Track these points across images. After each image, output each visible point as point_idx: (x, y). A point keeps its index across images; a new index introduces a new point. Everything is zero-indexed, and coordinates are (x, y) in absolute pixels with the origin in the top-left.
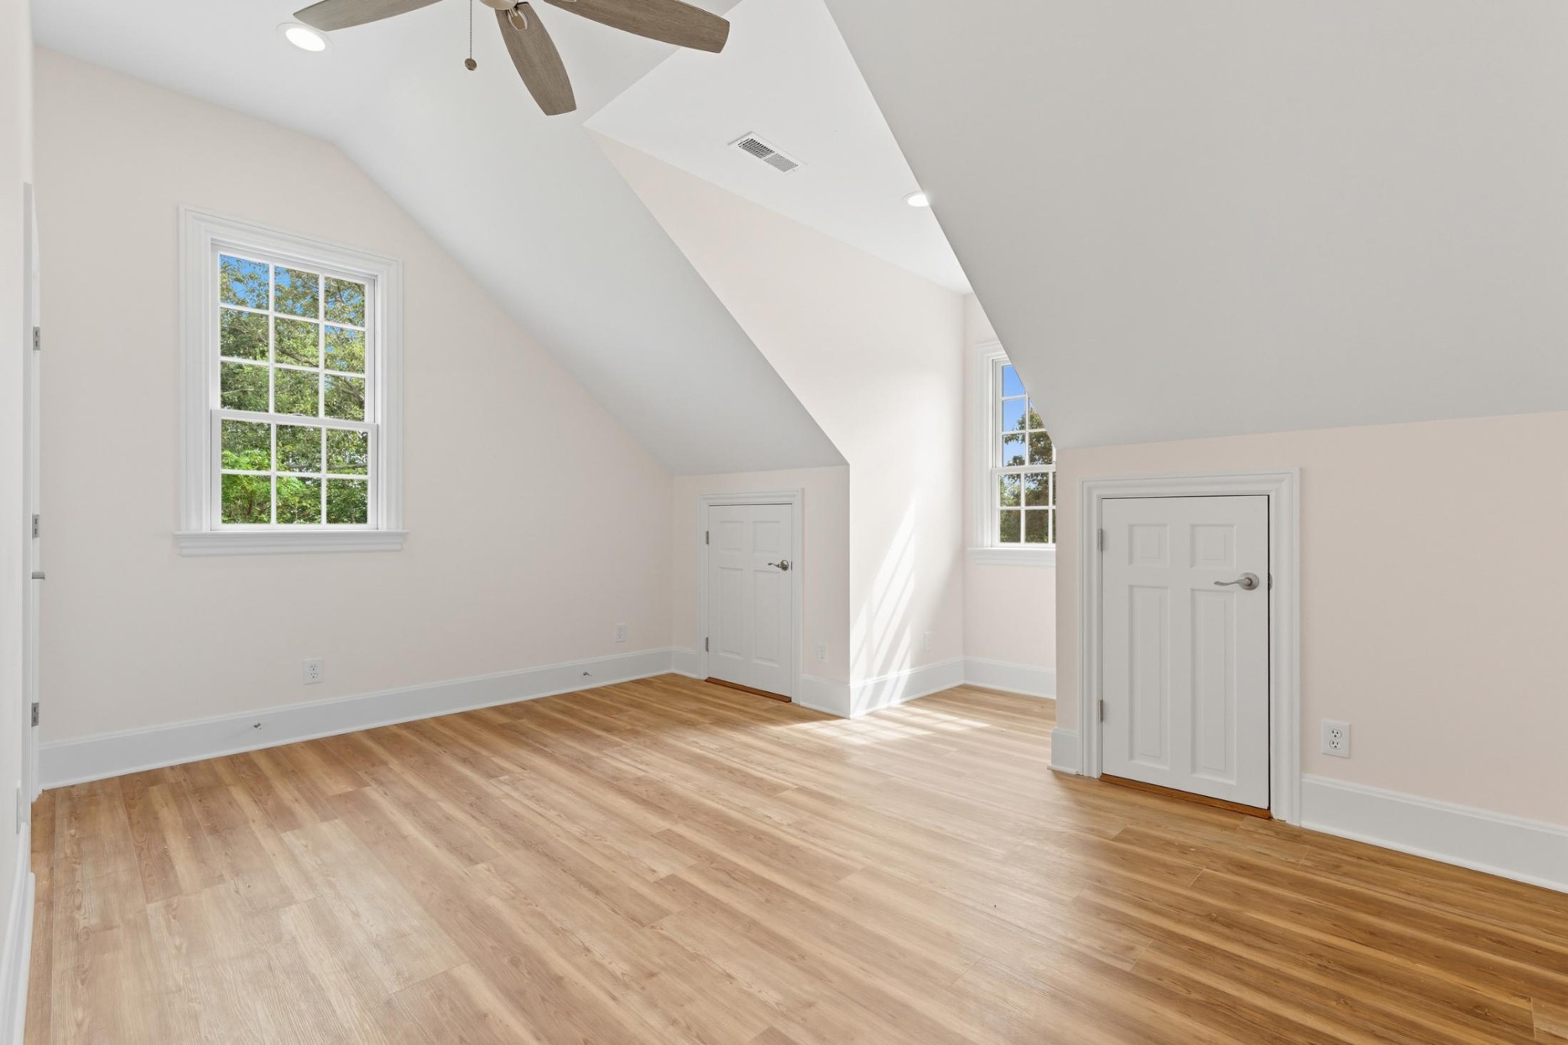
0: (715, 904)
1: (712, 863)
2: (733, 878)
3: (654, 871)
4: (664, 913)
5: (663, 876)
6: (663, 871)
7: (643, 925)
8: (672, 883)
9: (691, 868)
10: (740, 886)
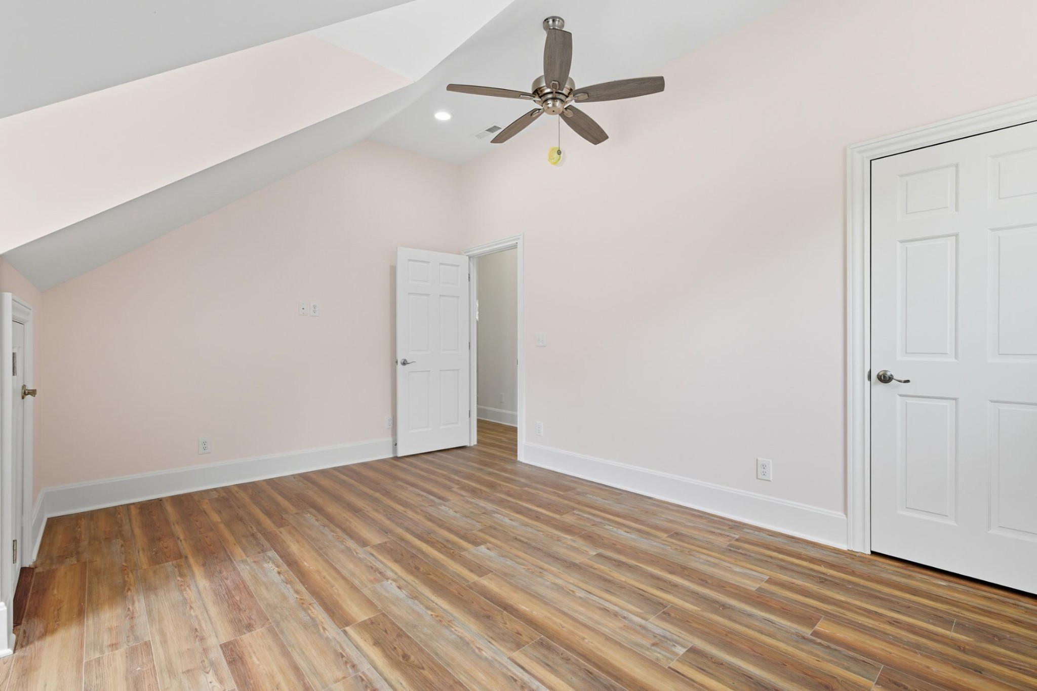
0: (456, 534)
1: (453, 552)
2: (443, 544)
3: (488, 549)
4: (480, 531)
5: (483, 547)
6: (482, 548)
7: (490, 527)
8: (476, 543)
9: (465, 550)
10: (440, 540)
